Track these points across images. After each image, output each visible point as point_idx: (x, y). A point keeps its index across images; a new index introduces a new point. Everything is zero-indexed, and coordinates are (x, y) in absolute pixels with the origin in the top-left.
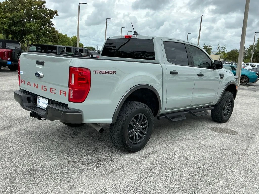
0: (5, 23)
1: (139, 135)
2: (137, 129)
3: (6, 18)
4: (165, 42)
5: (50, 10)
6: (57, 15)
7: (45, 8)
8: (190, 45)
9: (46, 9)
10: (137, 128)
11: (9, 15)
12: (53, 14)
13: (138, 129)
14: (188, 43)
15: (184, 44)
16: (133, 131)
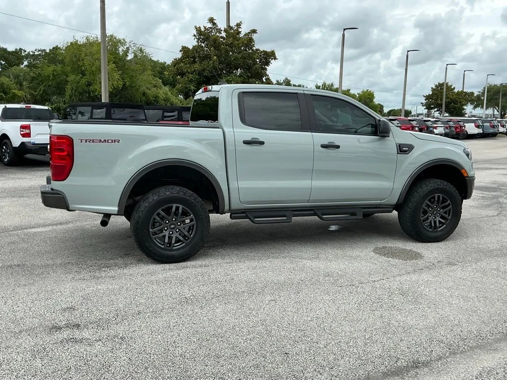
0: (191, 81)
1: (176, 237)
2: (173, 228)
3: (194, 72)
4: (244, 92)
5: (262, 52)
6: (275, 59)
7: (254, 48)
8: (312, 95)
9: (257, 50)
10: (172, 226)
11: (197, 66)
12: (269, 56)
13: (176, 228)
14: (305, 92)
15: (296, 93)
16: (166, 230)
